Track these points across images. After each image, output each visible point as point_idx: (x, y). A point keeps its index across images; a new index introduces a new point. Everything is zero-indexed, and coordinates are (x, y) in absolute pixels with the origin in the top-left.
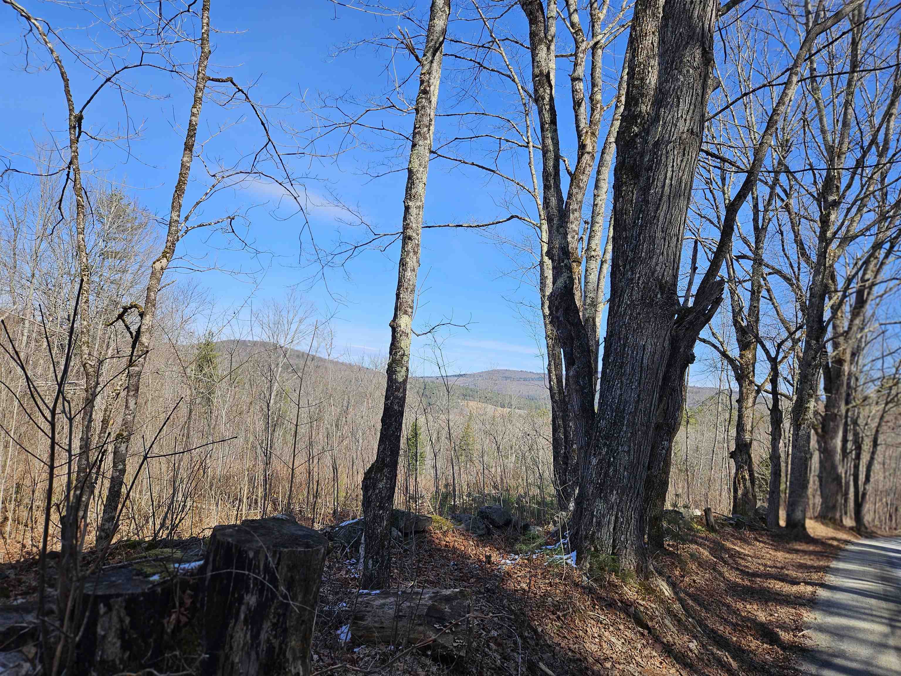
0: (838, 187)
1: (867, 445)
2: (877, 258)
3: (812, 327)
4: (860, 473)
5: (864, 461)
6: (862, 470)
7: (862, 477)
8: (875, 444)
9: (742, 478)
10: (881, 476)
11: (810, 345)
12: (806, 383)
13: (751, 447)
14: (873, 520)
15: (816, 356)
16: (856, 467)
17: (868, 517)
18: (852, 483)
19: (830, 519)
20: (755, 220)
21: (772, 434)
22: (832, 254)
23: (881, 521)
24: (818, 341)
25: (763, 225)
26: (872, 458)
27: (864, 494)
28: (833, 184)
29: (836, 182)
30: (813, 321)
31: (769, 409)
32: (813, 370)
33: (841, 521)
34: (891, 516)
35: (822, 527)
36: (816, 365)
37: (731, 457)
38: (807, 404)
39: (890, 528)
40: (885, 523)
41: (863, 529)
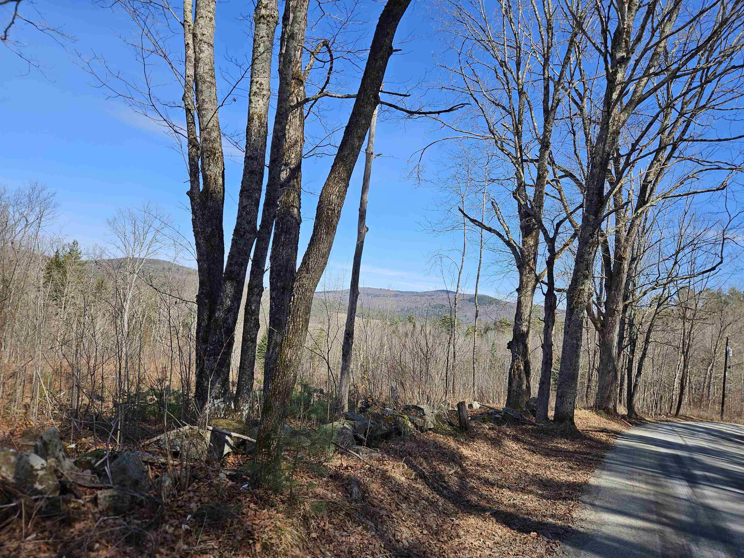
0: (626, 42)
1: (640, 343)
2: (659, 161)
3: (591, 201)
4: (633, 368)
5: (637, 358)
6: (635, 365)
7: (635, 371)
8: (647, 341)
9: (518, 369)
10: (650, 371)
11: (588, 221)
12: (582, 262)
13: (527, 337)
14: (642, 407)
15: (593, 232)
16: (631, 361)
17: (638, 405)
18: (626, 376)
19: (604, 409)
20: (546, 101)
21: (546, 321)
22: (616, 119)
23: (648, 408)
24: (596, 216)
25: (552, 106)
26: (644, 355)
27: (636, 385)
28: (622, 38)
29: (624, 36)
30: (593, 194)
31: (544, 294)
32: (589, 248)
33: (615, 410)
34: (656, 404)
35: (596, 416)
36: (593, 243)
37: (508, 348)
38: (582, 285)
39: (655, 414)
40: (652, 410)
41: (633, 416)
